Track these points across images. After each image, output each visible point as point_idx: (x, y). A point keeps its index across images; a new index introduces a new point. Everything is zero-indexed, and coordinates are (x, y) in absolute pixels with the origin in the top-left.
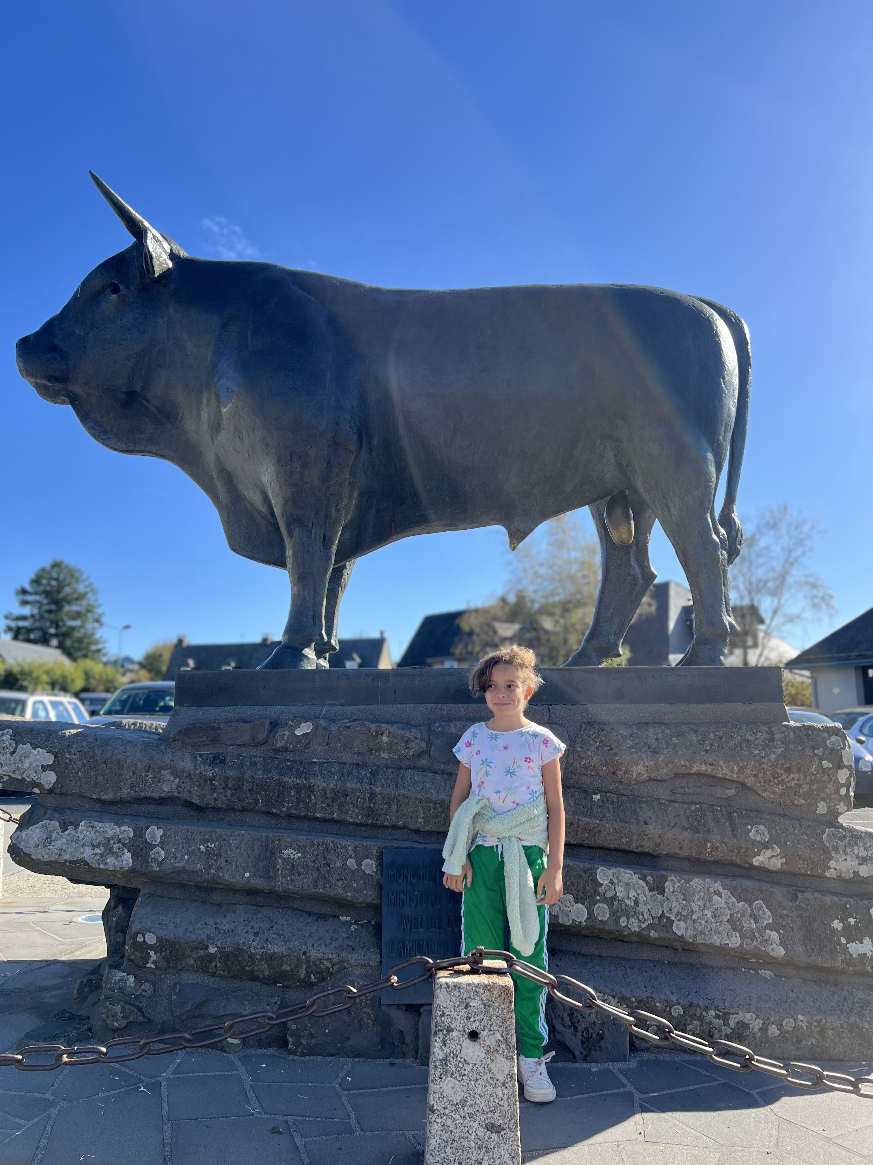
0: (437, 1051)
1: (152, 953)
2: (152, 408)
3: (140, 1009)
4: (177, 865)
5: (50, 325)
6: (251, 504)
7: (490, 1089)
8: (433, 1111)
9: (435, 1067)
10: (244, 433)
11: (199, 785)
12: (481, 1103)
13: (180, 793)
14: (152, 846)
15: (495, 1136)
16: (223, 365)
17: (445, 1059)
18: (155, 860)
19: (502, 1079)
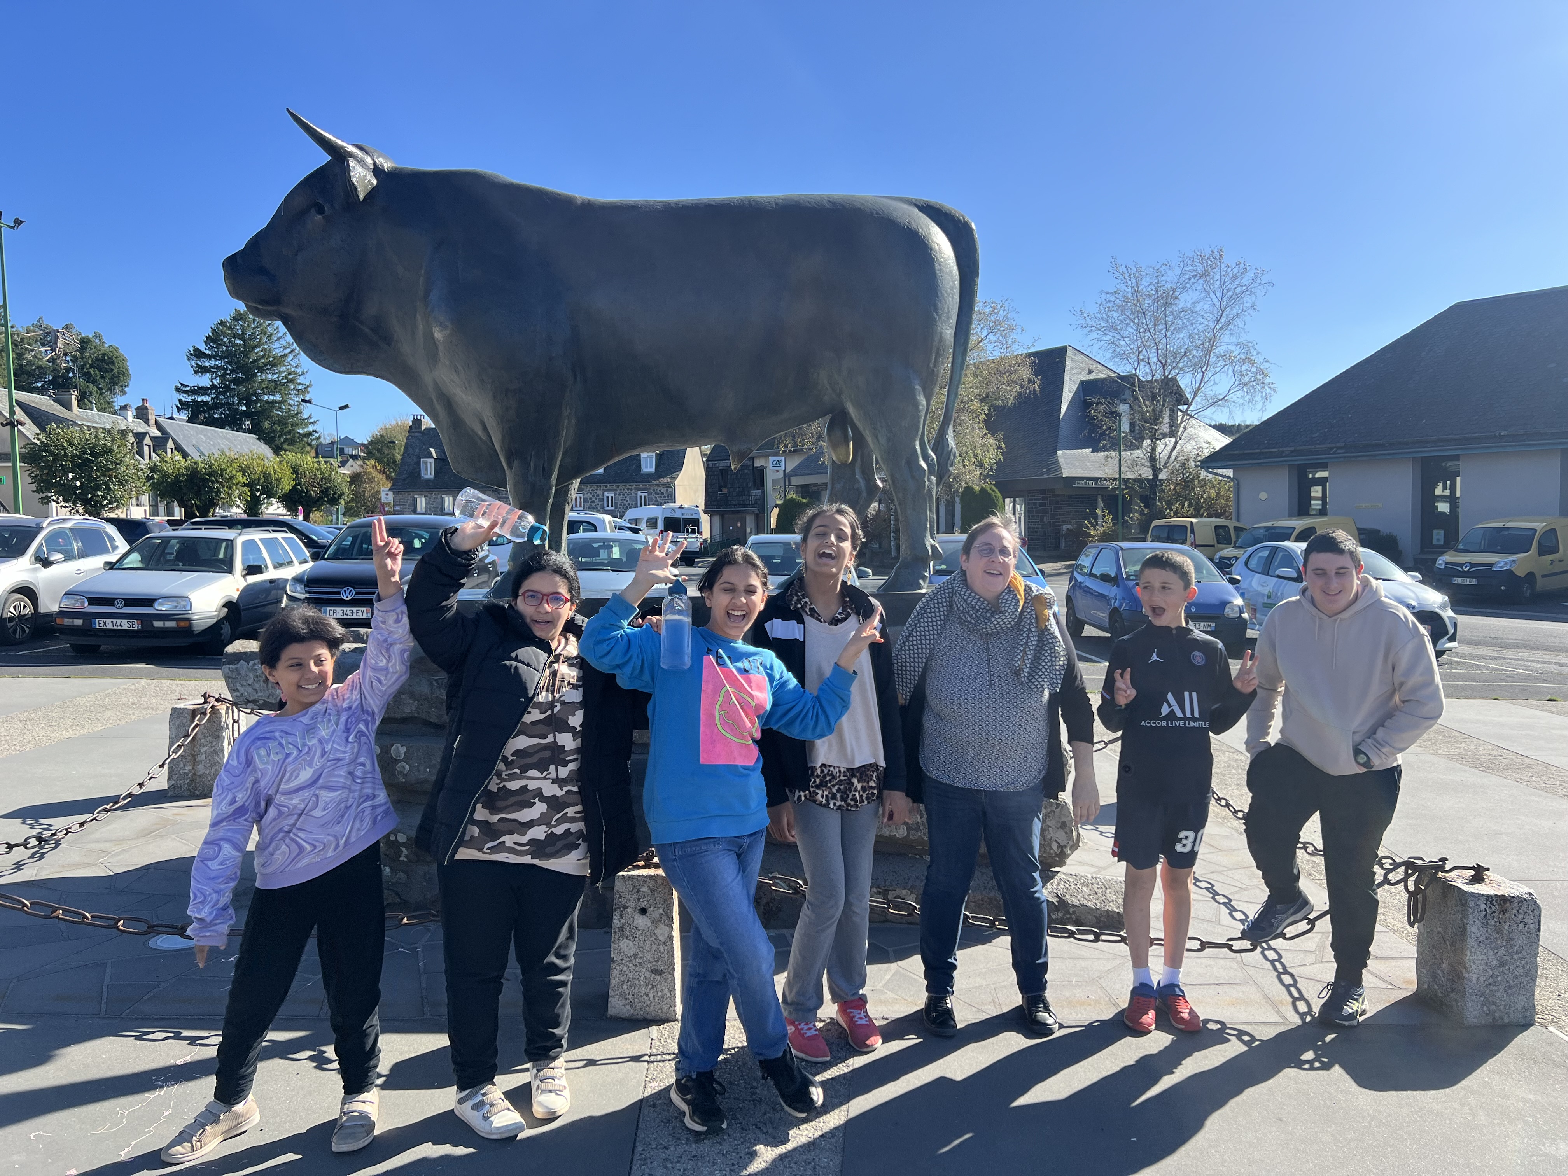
0: (617, 922)
1: (404, 849)
2: (366, 330)
3: (397, 893)
4: (421, 777)
5: (255, 243)
6: (473, 430)
7: (654, 947)
8: (614, 962)
9: (615, 932)
10: (460, 367)
11: (436, 707)
12: (648, 956)
13: (419, 713)
14: (397, 761)
15: (658, 977)
16: (434, 296)
17: (622, 927)
18: (401, 773)
19: (663, 940)
